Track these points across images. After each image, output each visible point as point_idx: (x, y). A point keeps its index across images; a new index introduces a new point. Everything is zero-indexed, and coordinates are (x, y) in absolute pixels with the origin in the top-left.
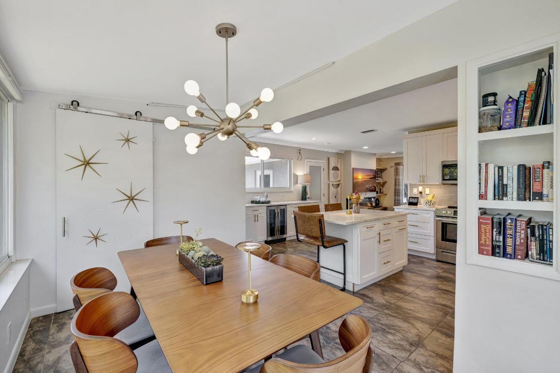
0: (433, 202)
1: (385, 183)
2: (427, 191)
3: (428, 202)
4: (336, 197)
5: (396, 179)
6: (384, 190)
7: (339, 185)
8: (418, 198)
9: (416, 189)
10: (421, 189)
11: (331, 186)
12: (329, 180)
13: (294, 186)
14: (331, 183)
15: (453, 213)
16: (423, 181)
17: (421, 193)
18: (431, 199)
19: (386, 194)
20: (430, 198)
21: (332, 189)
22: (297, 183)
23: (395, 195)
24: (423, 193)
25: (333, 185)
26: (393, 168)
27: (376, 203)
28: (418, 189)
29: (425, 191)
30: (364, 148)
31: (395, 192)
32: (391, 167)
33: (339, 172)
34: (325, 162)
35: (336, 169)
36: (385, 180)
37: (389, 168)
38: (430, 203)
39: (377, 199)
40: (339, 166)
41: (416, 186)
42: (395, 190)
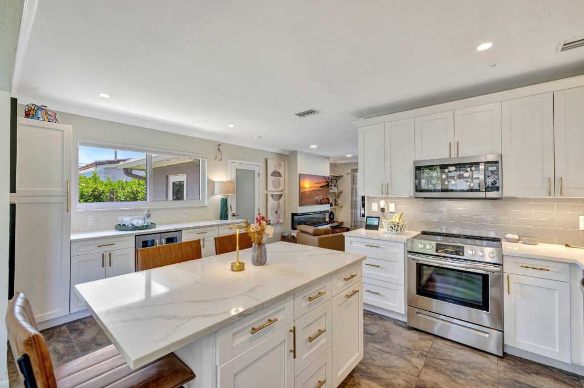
0: (400, 226)
1: (341, 193)
2: (392, 207)
3: (393, 226)
4: (276, 212)
5: (352, 189)
6: (339, 201)
7: (281, 195)
8: (379, 218)
9: (376, 204)
10: (382, 204)
11: (270, 197)
12: (267, 189)
13: (208, 199)
14: (269, 194)
15: (435, 247)
16: (386, 192)
17: (383, 210)
18: (397, 221)
19: (342, 207)
20: (396, 219)
21: (272, 202)
22: (213, 194)
23: (352, 208)
24: (386, 211)
25: (272, 195)
26: (350, 176)
27: (330, 218)
28: (379, 205)
29: (388, 207)
30: (312, 147)
31: (352, 205)
32: (348, 174)
33: (282, 179)
34: (261, 164)
35: (276, 174)
36: (341, 189)
37: (345, 175)
38: (396, 227)
39: (332, 213)
40: (281, 171)
41: (377, 199)
42: (352, 202)
